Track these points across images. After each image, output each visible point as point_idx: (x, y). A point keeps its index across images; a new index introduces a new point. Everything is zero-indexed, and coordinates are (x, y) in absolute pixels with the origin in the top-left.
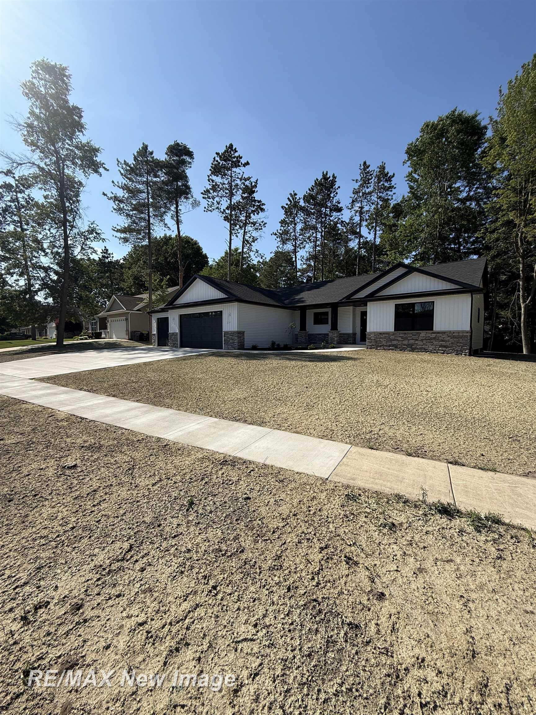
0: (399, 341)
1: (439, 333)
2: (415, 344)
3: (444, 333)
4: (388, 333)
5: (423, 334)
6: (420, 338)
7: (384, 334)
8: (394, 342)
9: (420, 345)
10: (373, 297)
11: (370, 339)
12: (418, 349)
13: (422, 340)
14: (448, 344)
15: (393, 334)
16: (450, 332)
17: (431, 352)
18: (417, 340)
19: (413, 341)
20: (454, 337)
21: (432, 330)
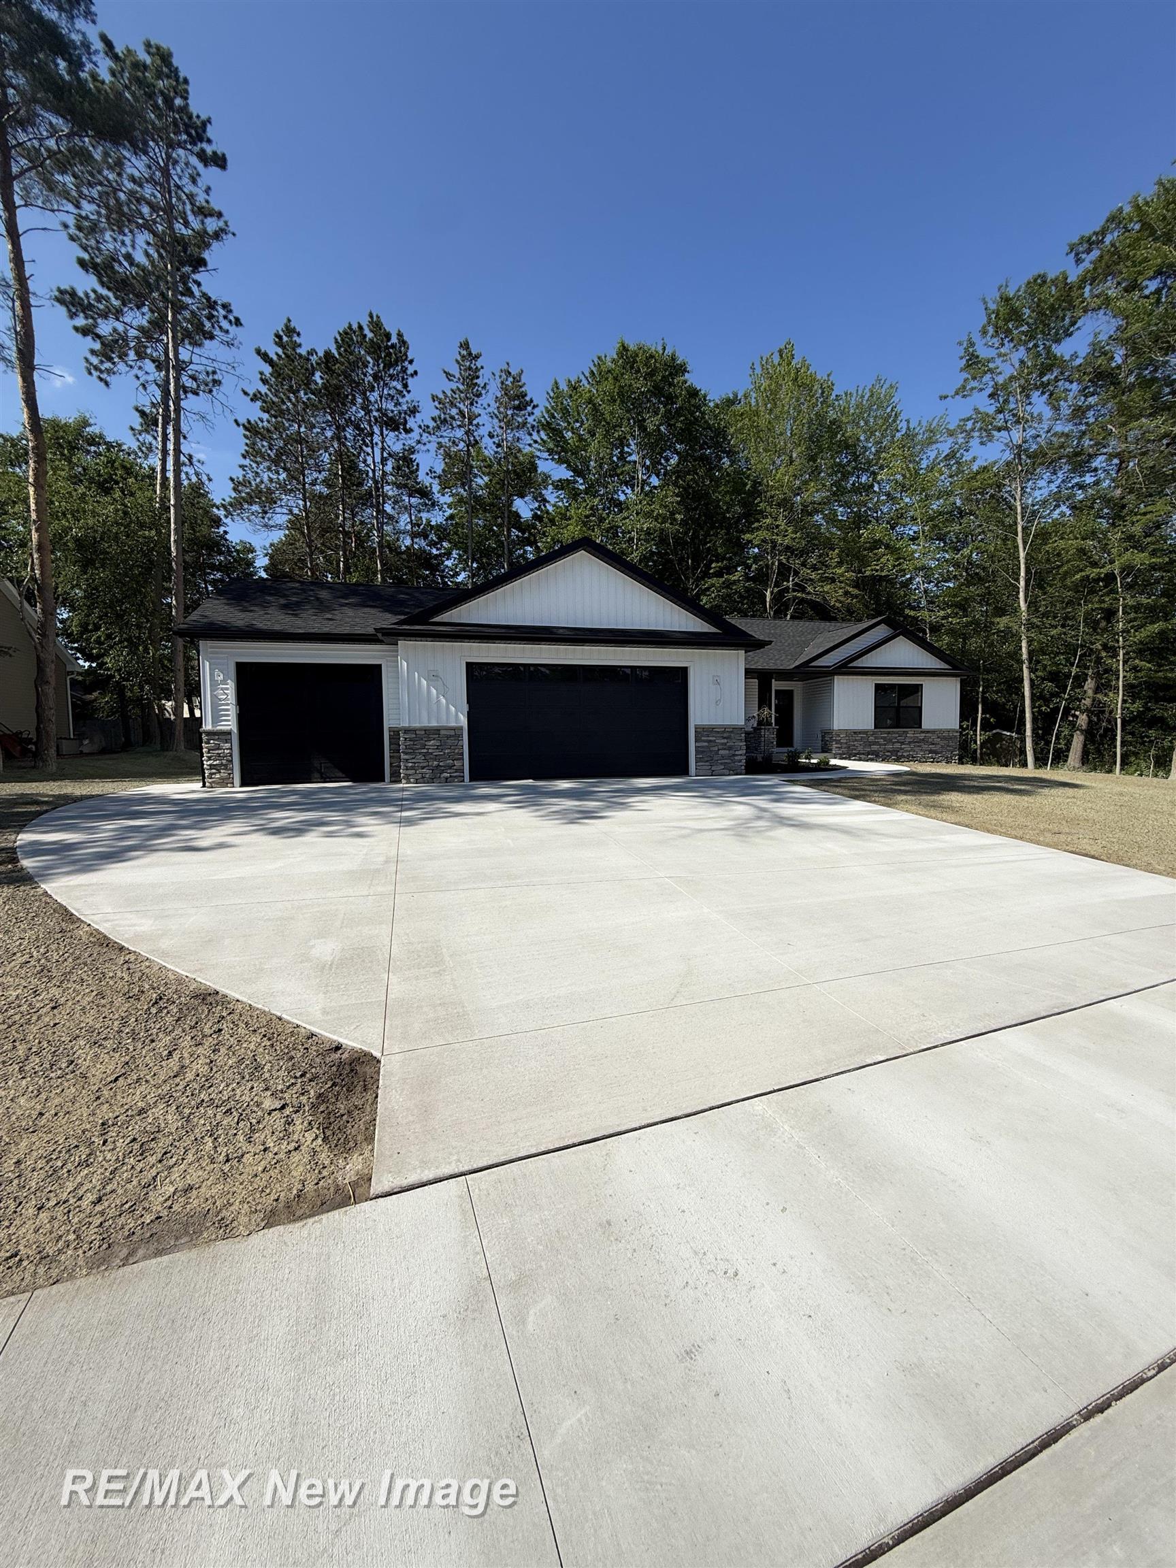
0: (880, 745)
1: (928, 732)
2: (901, 749)
3: (933, 732)
4: (865, 732)
5: (911, 733)
6: (907, 740)
7: (860, 733)
8: (875, 748)
9: (907, 751)
10: (846, 668)
11: (838, 742)
12: (904, 757)
13: (910, 743)
14: (937, 748)
15: (874, 733)
16: (941, 731)
17: (920, 762)
18: (902, 743)
19: (898, 745)
20: (944, 738)
21: (920, 727)
